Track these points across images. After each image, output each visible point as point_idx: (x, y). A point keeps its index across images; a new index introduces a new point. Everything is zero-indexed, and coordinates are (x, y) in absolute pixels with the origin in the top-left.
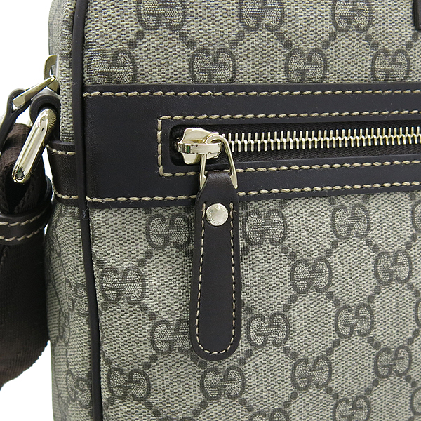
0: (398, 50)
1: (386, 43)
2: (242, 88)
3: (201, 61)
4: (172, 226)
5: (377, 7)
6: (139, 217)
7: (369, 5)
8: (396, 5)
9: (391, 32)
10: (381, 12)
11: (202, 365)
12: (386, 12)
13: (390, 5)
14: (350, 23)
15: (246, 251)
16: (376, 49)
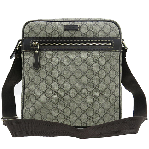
2: (41, 37)
3: (36, 34)
4: (32, 54)
6: (29, 52)
11: (35, 71)
15: (41, 57)
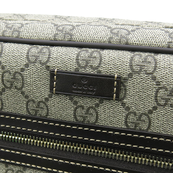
0: (40, 101)
1: (32, 97)
5: (27, 78)
7: (22, 77)
8: (38, 78)
9: (35, 92)
10: (29, 81)
12: (32, 81)
13: (35, 77)
14: (12, 85)
16: (27, 99)
